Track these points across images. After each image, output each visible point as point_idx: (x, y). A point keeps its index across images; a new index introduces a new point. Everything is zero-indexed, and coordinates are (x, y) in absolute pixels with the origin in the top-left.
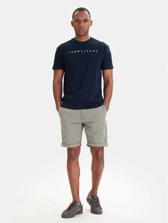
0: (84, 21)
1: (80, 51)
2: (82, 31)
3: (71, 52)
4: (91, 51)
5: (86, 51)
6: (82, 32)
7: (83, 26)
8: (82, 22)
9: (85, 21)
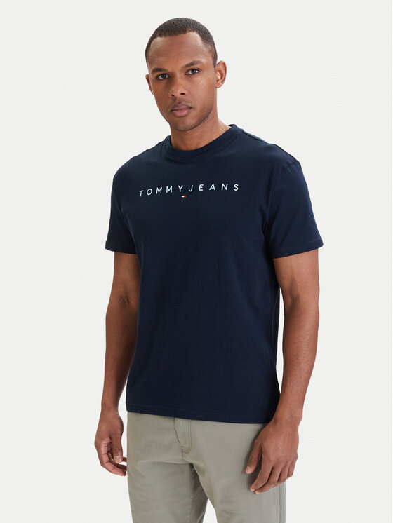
0: (186, 74)
1: (176, 189)
2: (185, 112)
3: (144, 193)
4: (213, 187)
5: (196, 188)
6: (186, 116)
7: (182, 94)
8: (180, 77)
9: (193, 71)
